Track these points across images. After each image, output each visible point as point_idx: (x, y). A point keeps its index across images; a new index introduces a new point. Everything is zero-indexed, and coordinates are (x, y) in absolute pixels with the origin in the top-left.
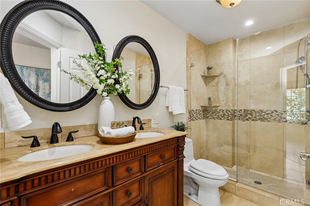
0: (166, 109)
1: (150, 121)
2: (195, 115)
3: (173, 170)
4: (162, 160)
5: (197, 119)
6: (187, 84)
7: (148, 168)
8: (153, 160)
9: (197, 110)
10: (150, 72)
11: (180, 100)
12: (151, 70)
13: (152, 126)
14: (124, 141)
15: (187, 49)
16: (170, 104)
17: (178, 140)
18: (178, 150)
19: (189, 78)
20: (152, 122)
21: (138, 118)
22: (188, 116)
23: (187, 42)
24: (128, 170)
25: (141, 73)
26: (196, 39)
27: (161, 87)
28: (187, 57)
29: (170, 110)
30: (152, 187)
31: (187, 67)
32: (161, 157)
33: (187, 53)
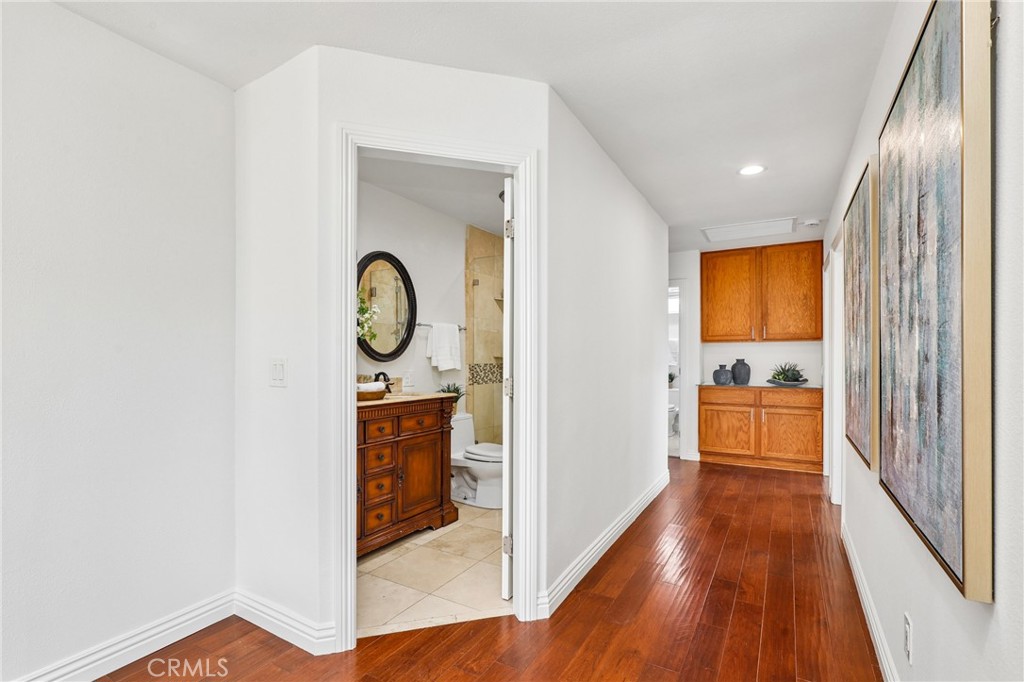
0: (427, 361)
1: (399, 380)
2: (482, 374)
3: (435, 444)
4: (419, 427)
5: (486, 382)
6: (467, 316)
7: (402, 432)
8: (409, 424)
9: (486, 365)
10: (393, 283)
11: (451, 348)
12: (396, 279)
13: (404, 389)
14: (375, 397)
15: (466, 254)
16: (434, 354)
17: (442, 403)
18: (442, 417)
19: (470, 307)
20: (404, 384)
21: (384, 374)
22: (468, 375)
23: (467, 241)
24: (380, 430)
25: (373, 286)
26: (483, 233)
27: (419, 325)
28: (467, 268)
29: (434, 364)
30: (406, 457)
31: (467, 285)
32: (419, 423)
33: (467, 260)
